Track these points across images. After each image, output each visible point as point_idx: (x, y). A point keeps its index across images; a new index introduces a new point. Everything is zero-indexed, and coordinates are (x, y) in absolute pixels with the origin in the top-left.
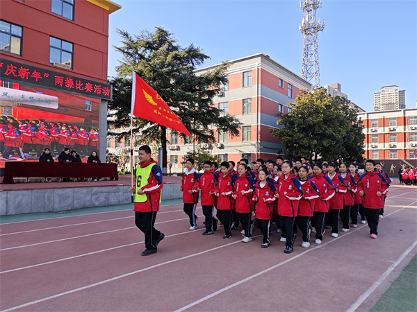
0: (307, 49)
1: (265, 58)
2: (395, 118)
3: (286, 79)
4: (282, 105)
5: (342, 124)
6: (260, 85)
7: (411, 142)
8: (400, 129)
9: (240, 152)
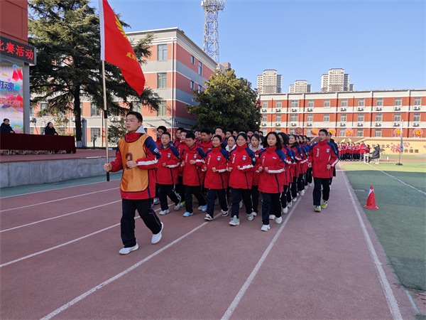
0: (208, 26)
1: (180, 33)
2: (281, 101)
3: (198, 57)
4: (193, 82)
5: (248, 104)
6: (175, 60)
7: (291, 122)
8: (284, 111)
9: (151, 126)
